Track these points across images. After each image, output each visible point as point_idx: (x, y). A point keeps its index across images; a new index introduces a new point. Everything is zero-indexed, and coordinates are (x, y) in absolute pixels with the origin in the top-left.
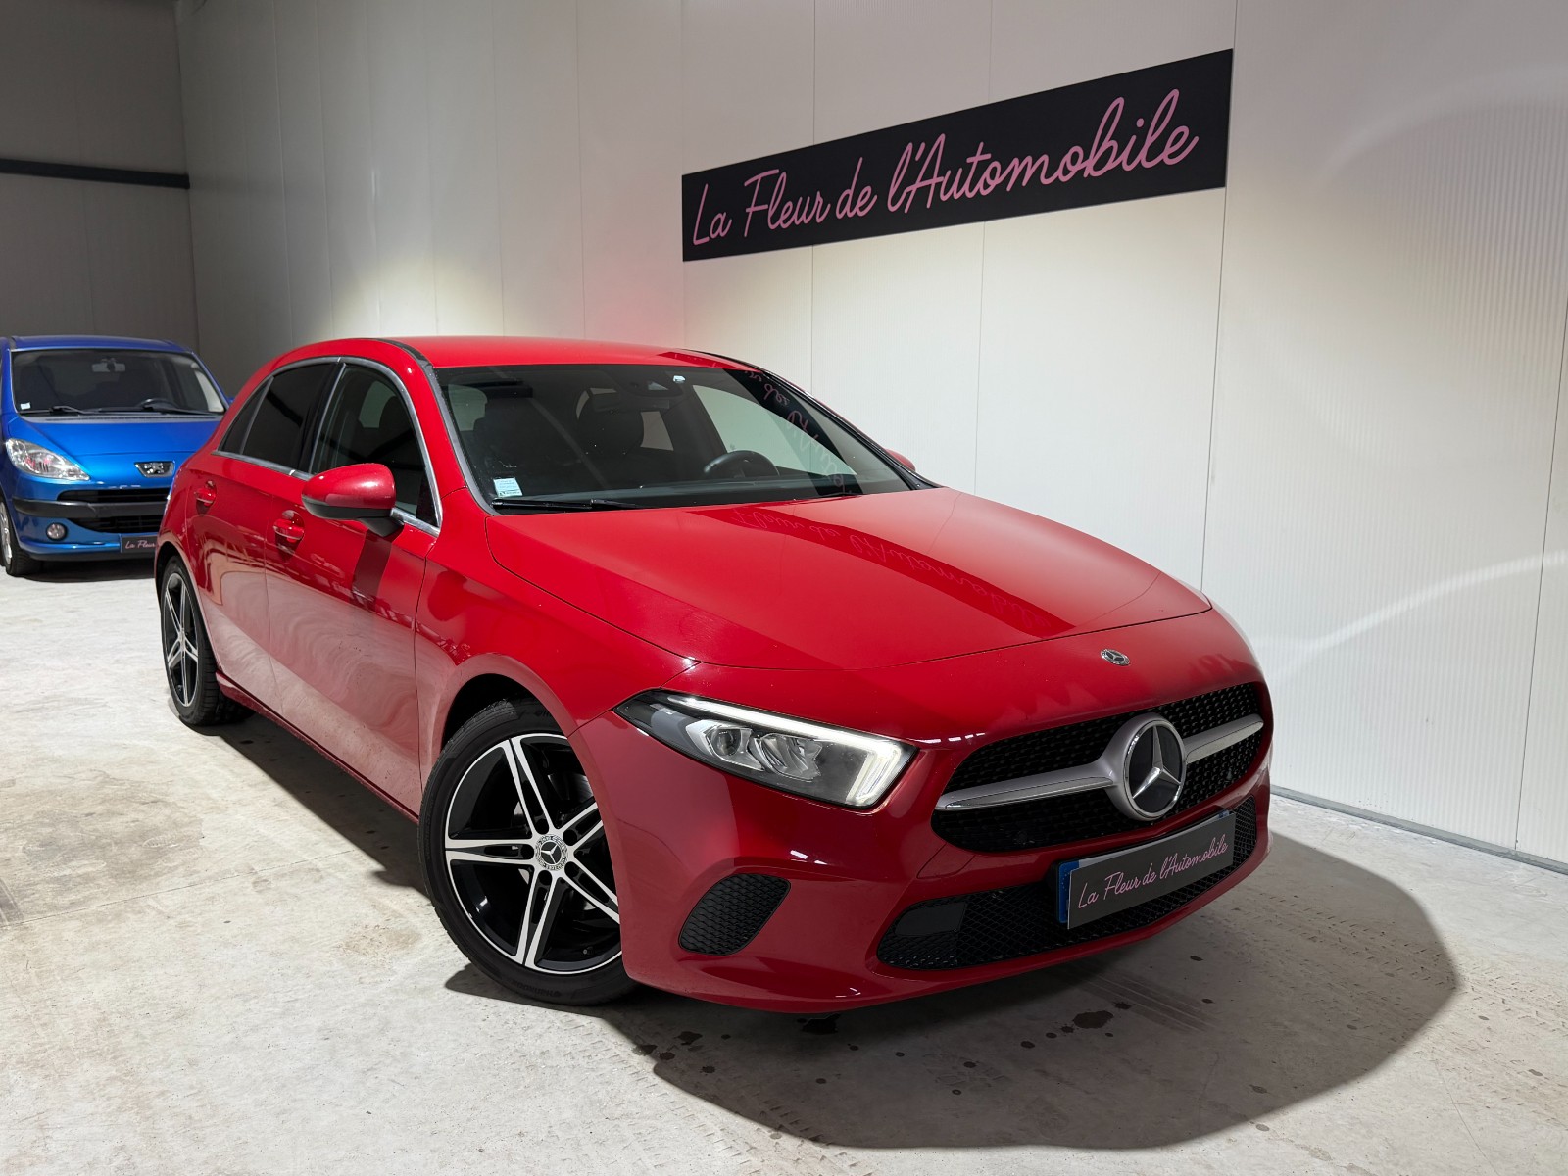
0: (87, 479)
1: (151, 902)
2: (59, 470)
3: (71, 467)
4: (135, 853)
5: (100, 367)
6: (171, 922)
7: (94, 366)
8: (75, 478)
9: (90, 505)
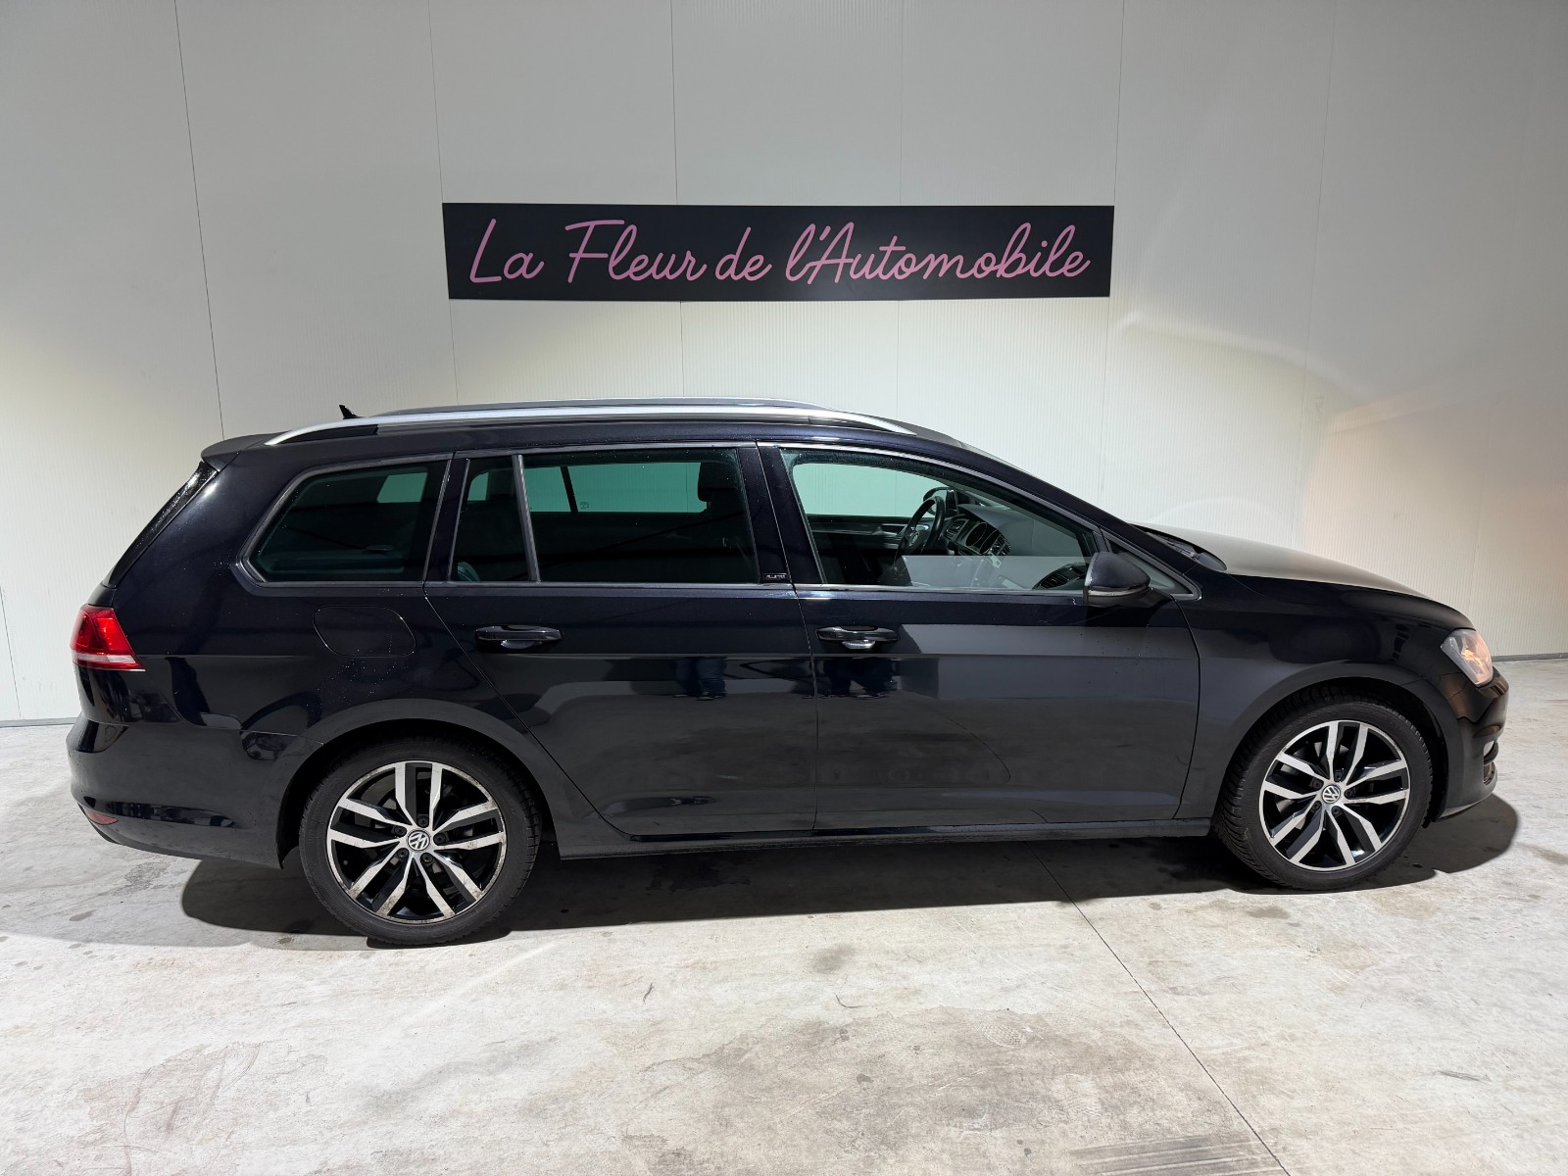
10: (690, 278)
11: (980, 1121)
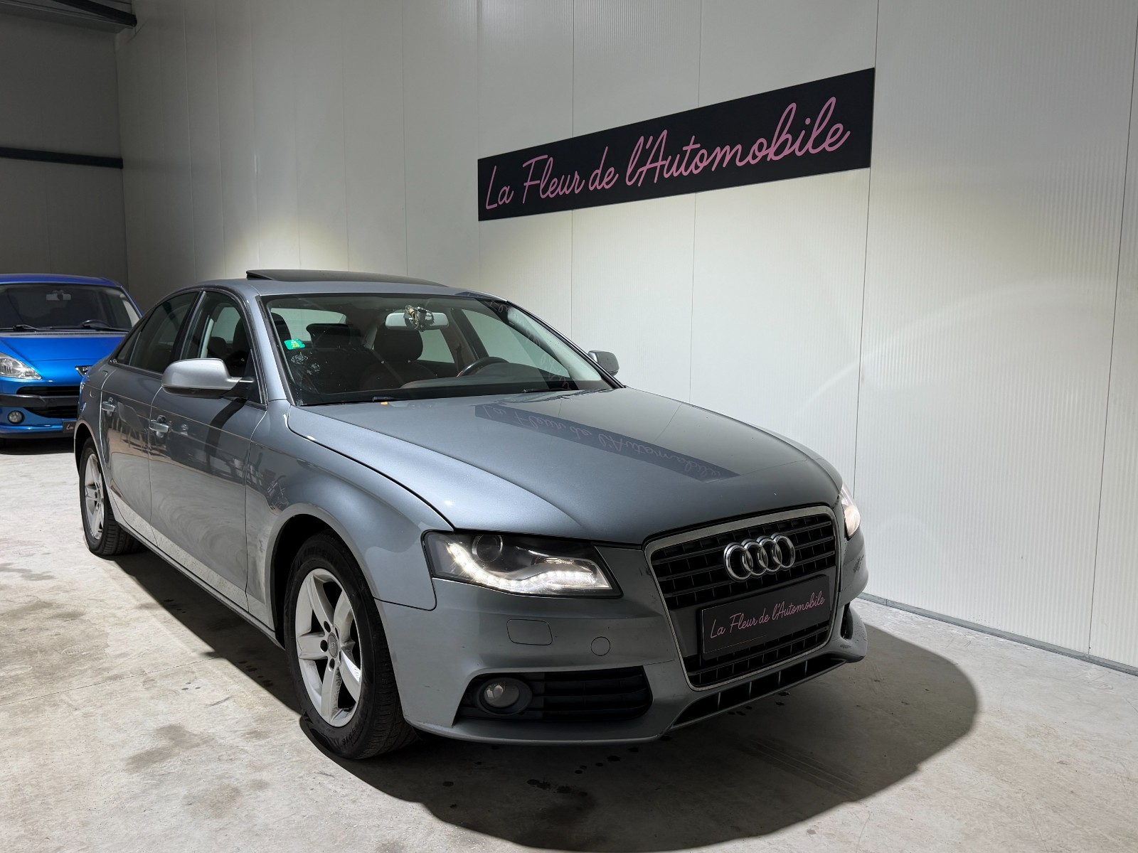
0: (39, 378)
1: (64, 697)
2: (19, 372)
3: (28, 370)
4: (55, 658)
5: (53, 297)
6: (77, 713)
7: (48, 296)
8: (30, 378)
9: (41, 397)
10: (577, 192)
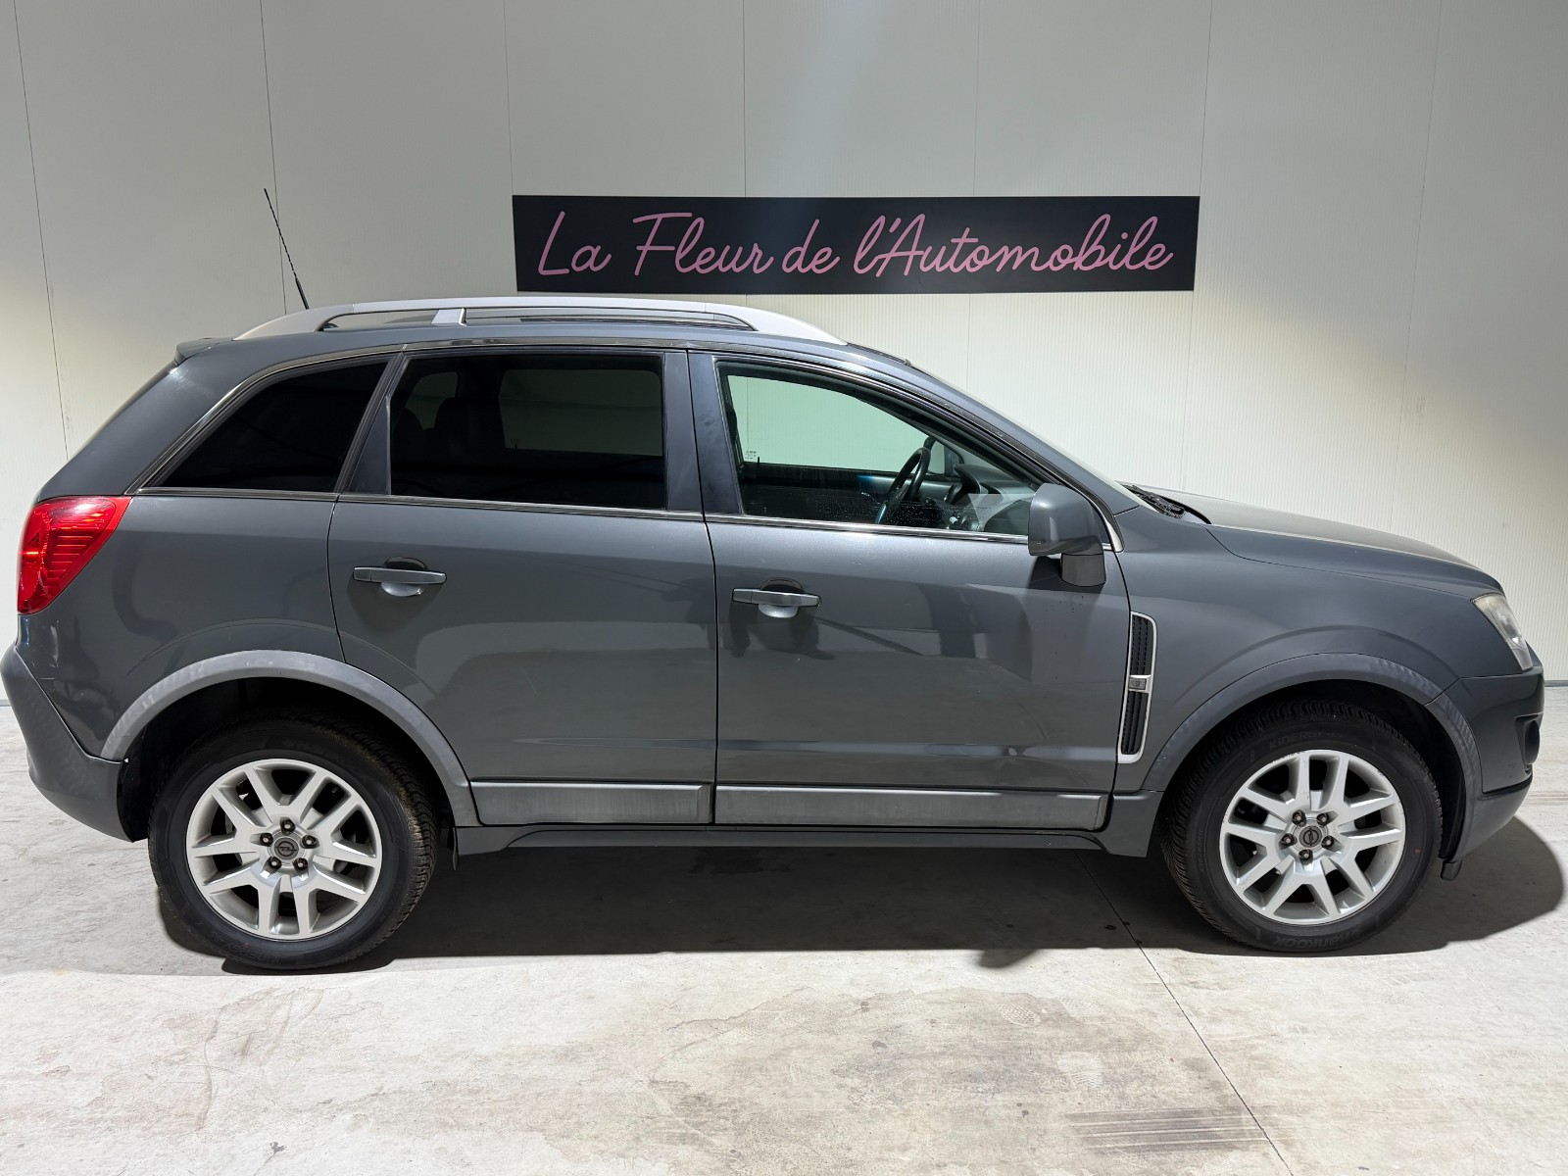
10: (756, 271)
11: (985, 1086)
